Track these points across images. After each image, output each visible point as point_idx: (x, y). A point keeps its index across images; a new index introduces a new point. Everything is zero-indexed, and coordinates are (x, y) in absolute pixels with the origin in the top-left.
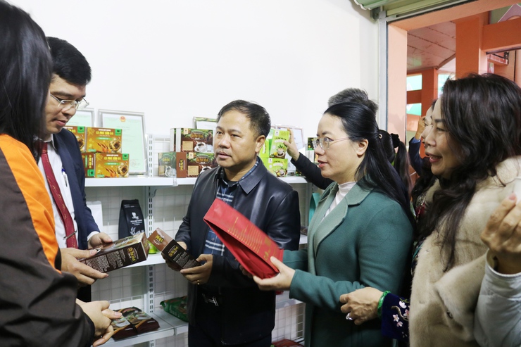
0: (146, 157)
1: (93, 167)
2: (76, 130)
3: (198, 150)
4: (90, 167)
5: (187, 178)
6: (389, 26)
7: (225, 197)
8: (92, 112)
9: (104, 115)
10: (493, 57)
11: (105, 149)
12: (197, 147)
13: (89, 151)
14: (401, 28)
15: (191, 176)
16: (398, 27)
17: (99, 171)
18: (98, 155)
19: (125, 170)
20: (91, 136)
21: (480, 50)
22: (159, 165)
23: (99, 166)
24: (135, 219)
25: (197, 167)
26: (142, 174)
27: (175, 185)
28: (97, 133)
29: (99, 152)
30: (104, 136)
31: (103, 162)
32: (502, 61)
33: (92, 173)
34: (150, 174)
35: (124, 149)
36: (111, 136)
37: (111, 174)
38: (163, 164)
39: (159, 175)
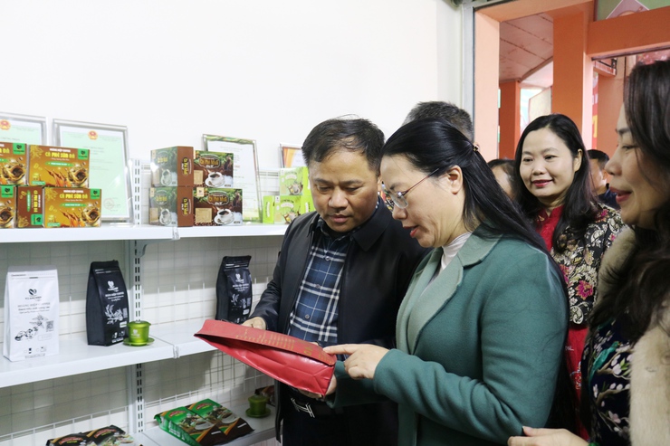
0: (130, 195)
1: (40, 211)
2: (11, 149)
3: (210, 183)
4: (36, 210)
5: (194, 228)
6: (477, 14)
7: (328, 254)
8: (42, 123)
9: (62, 128)
10: (599, 66)
11: (62, 181)
12: (209, 179)
13: (34, 183)
14: (492, 18)
15: (200, 224)
16: (489, 16)
17: (51, 217)
18: (48, 191)
19: (94, 214)
20: (37, 160)
21: (584, 54)
22: (150, 206)
23: (51, 208)
24: (112, 292)
25: (210, 210)
26: (125, 221)
27: (176, 238)
28: (48, 154)
29: (51, 186)
30: (59, 159)
31: (58, 201)
32: (609, 70)
33: (39, 219)
34: (136, 221)
35: (93, 182)
36: (71, 161)
37: (72, 221)
38: (157, 206)
39: (151, 222)
